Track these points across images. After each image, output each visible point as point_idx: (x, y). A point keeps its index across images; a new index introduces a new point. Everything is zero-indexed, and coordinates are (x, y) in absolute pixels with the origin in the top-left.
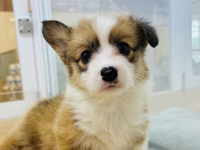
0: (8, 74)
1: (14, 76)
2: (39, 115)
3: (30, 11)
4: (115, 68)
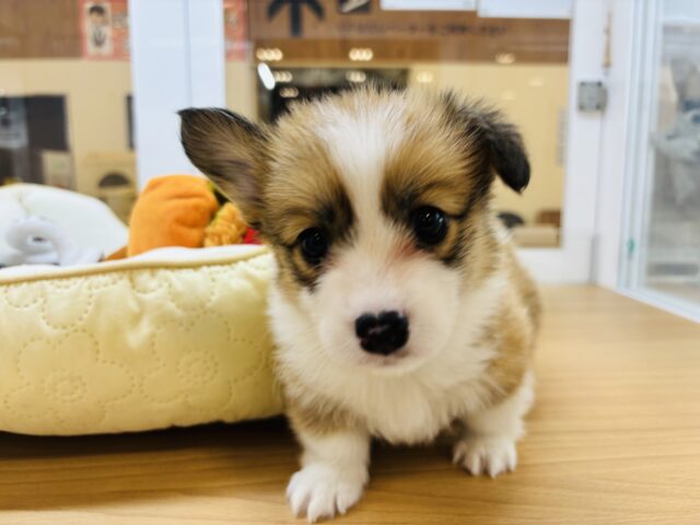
3: (607, 65)
4: (401, 315)
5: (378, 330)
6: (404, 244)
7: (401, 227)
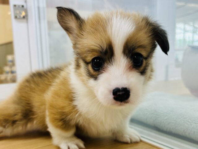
0: (6, 65)
1: (11, 67)
2: (33, 86)
4: (128, 89)
5: (121, 93)
6: (130, 66)
7: (129, 60)
